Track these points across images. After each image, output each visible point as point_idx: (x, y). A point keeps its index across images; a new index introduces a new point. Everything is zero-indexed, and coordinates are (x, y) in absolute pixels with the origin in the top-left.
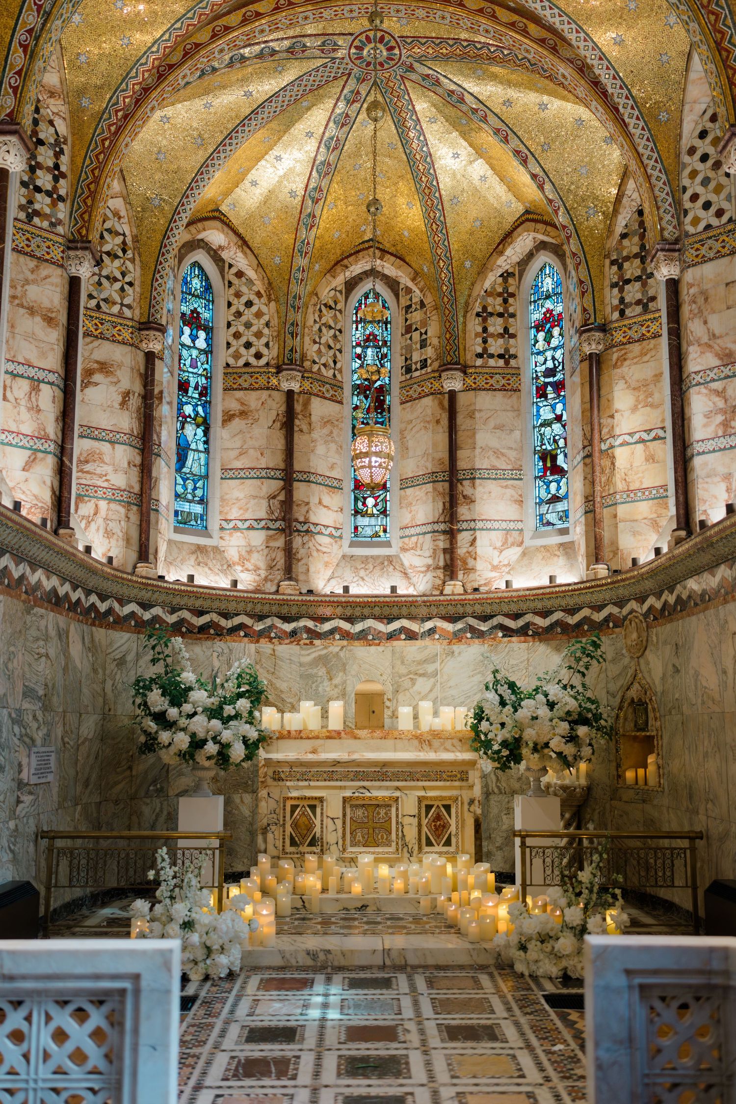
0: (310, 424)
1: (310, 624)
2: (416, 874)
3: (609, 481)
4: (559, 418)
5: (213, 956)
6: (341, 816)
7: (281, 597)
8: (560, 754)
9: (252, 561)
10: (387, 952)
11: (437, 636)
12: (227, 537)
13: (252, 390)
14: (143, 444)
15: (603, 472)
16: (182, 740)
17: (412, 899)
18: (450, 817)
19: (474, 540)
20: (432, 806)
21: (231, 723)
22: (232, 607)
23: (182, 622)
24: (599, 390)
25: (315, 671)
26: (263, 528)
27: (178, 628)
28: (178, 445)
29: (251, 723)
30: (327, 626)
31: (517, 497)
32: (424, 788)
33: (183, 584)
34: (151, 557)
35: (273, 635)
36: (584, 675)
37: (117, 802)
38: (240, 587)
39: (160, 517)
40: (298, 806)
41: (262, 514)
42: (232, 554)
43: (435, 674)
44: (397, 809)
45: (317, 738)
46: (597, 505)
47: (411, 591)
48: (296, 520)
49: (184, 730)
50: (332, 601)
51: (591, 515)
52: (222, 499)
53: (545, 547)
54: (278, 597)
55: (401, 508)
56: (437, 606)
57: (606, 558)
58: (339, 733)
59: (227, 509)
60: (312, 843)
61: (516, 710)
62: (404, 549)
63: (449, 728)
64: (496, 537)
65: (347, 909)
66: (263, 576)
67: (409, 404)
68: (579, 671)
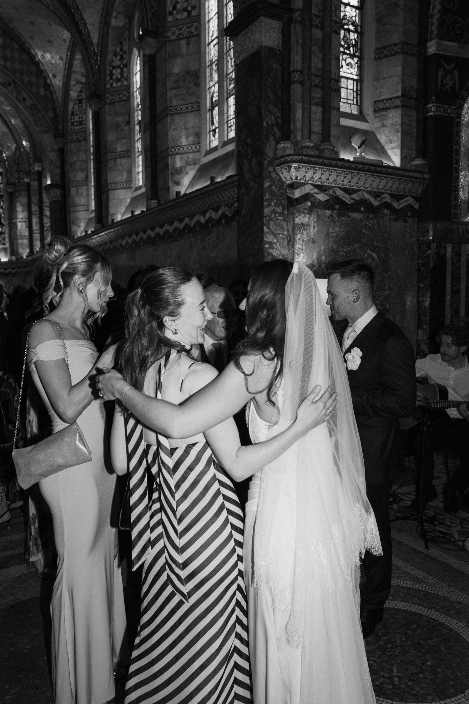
3: (16, 232)
15: (14, 229)
51: (11, 240)
57: (15, 255)
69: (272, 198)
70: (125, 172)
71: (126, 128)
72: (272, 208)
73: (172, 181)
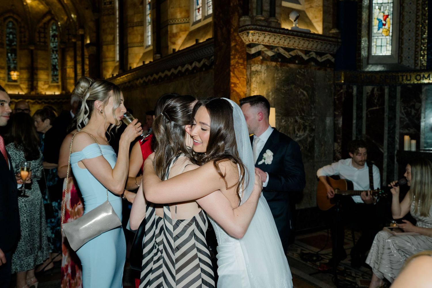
3: (66, 75)
4: (56, 58)
15: (64, 72)
19: (38, 83)
31: (47, 74)
46: (63, 79)
47: (23, 94)
53: (53, 85)
56: (29, 97)
57: (65, 90)
62: (21, 83)
64: (42, 83)
67: (21, 50)
69: (236, 54)
70: (139, 35)
71: (141, 7)
72: (236, 60)
73: (170, 41)
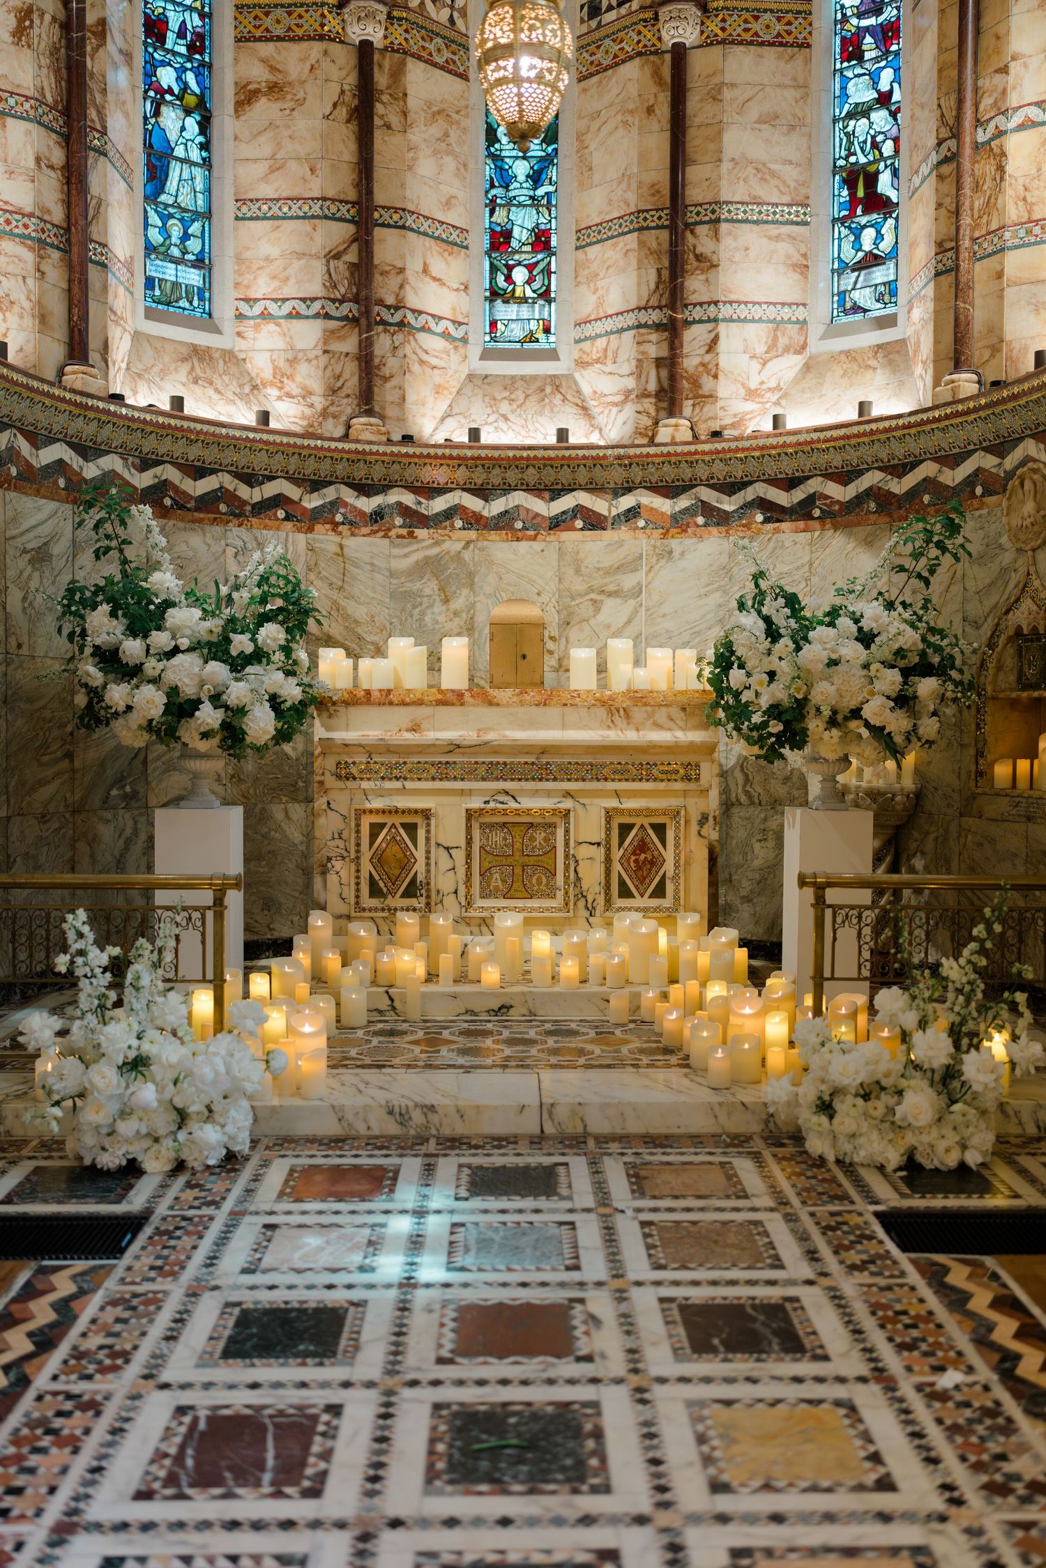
0: (405, 114)
1: (408, 499)
2: (601, 949)
3: (990, 205)
4: (884, 99)
5: (193, 1125)
6: (463, 843)
7: (353, 446)
8: (878, 732)
9: (299, 379)
10: (547, 1109)
11: (641, 523)
12: (250, 333)
13: (292, 39)
14: (67, 124)
15: (977, 187)
16: (151, 701)
17: (594, 994)
18: (664, 842)
19: (715, 340)
20: (631, 826)
21: (249, 669)
22: (259, 462)
23: (163, 486)
24: (978, 17)
25: (418, 585)
26: (317, 316)
27: (155, 495)
28: (148, 146)
29: (288, 673)
30: (439, 504)
31: (797, 258)
32: (617, 794)
33: (163, 414)
34: (94, 357)
35: (339, 518)
36: (927, 583)
37: (43, 818)
38: (274, 424)
39: (112, 281)
40: (383, 825)
41: (315, 287)
42: (261, 365)
43: (637, 592)
44: (567, 831)
45: (420, 703)
46: (964, 255)
47: (595, 439)
48: (380, 302)
49: (156, 681)
50: (448, 455)
51: (950, 278)
52: (239, 260)
53: (848, 353)
54: (347, 446)
55: (578, 284)
56: (644, 467)
57: (976, 360)
58: (459, 695)
59: (247, 278)
60: (410, 892)
61: (798, 649)
62: (582, 364)
63: (663, 686)
64: (756, 335)
65: (473, 1013)
66: (319, 407)
67: (595, 79)
68: (919, 576)
